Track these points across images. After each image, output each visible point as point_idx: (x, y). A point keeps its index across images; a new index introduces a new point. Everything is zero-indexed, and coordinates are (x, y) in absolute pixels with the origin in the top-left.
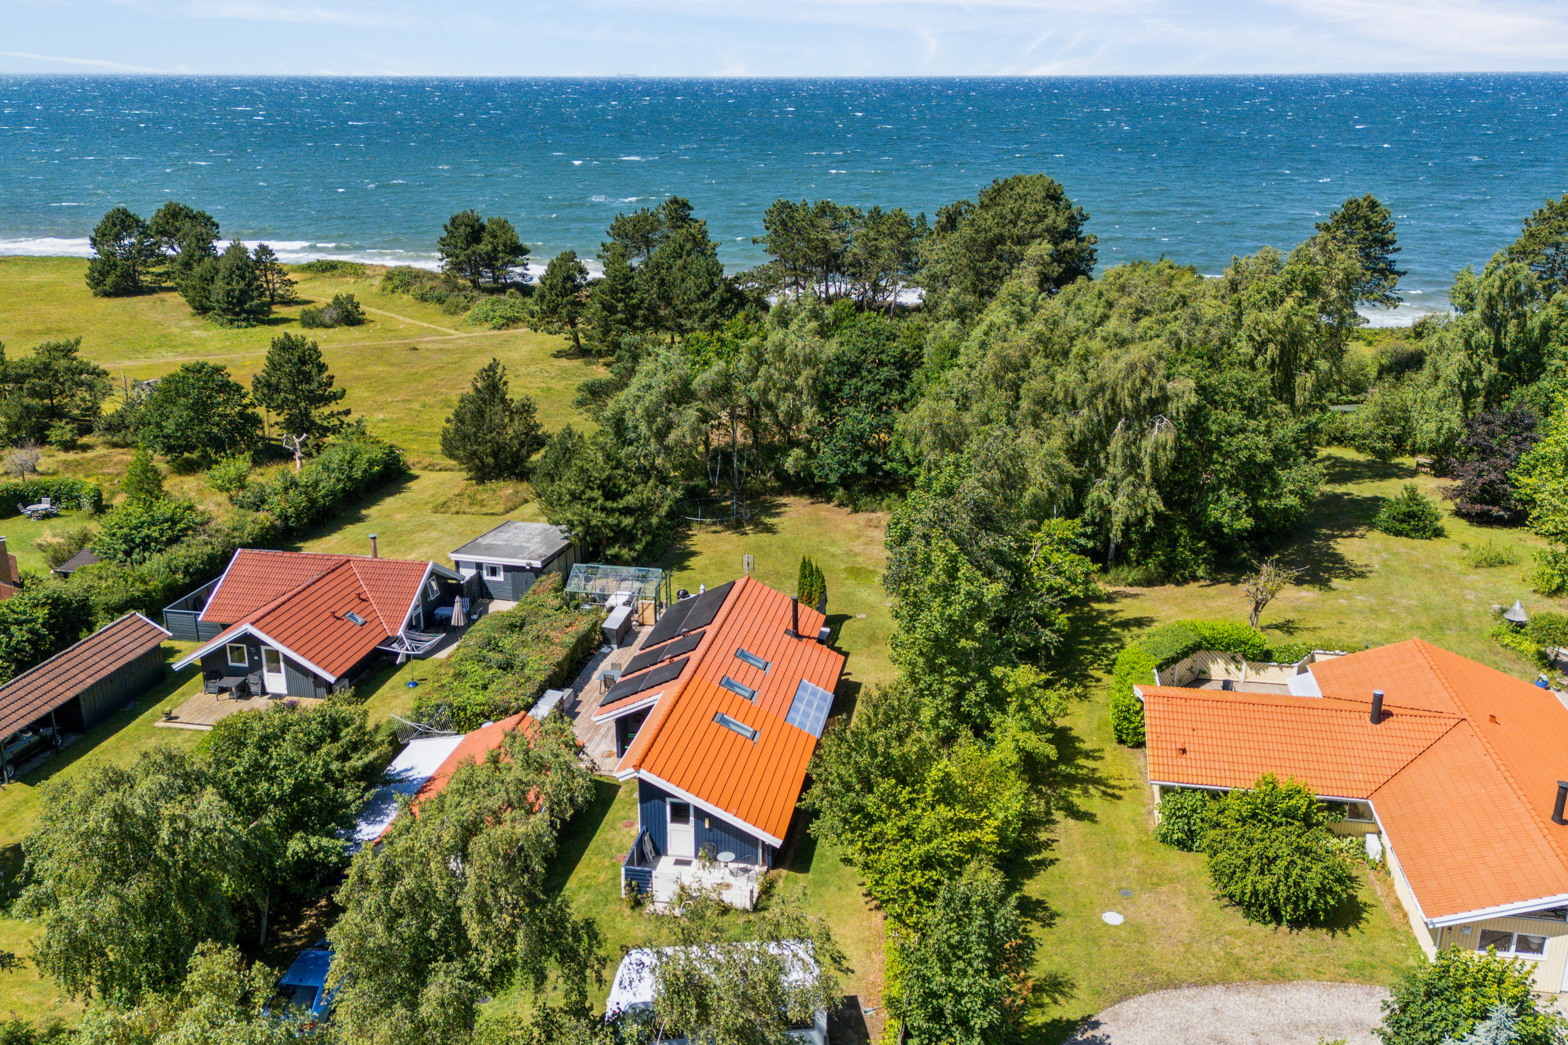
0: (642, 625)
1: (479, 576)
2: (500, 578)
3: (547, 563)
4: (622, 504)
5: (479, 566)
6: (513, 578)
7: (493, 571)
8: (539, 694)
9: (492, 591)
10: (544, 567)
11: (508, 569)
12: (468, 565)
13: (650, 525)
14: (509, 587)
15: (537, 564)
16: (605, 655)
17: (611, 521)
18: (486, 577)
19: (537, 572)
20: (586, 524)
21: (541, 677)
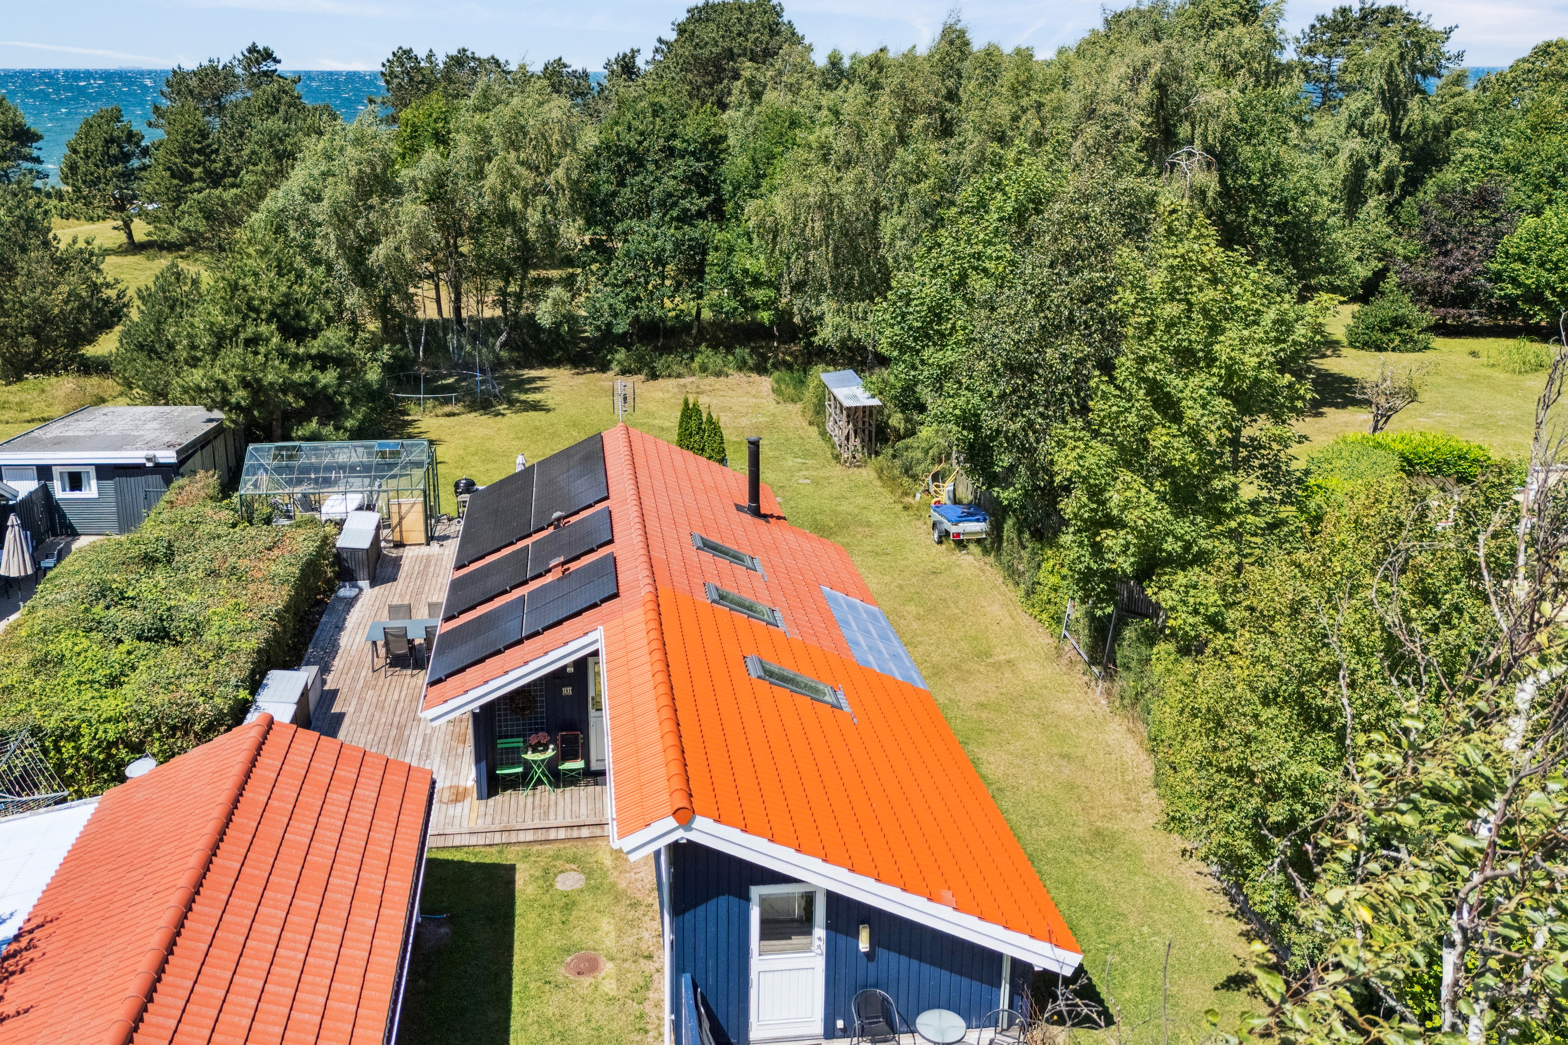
0: (400, 545)
1: (46, 493)
2: (91, 490)
3: (187, 454)
4: (315, 346)
5: (44, 472)
6: (119, 492)
7: (75, 481)
8: (255, 683)
9: (73, 518)
10: (182, 462)
11: (105, 472)
12: (19, 470)
13: (367, 385)
14: (111, 508)
15: (168, 456)
16: (351, 602)
17: (299, 376)
18: (60, 492)
19: (167, 473)
20: (253, 386)
21: (251, 643)
